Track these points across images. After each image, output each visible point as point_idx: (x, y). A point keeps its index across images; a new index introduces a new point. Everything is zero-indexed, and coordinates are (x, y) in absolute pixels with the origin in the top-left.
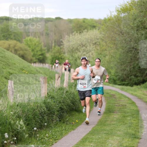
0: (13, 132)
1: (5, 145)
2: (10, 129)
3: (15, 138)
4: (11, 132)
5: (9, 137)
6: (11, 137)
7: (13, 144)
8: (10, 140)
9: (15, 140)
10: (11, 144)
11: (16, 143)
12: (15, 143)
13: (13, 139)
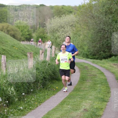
0: (5, 97)
2: (3, 94)
3: (7, 102)
4: (4, 96)
5: (2, 100)
6: (4, 100)
8: (3, 103)
9: (7, 103)
10: (4, 106)
12: (7, 105)
13: (6, 102)
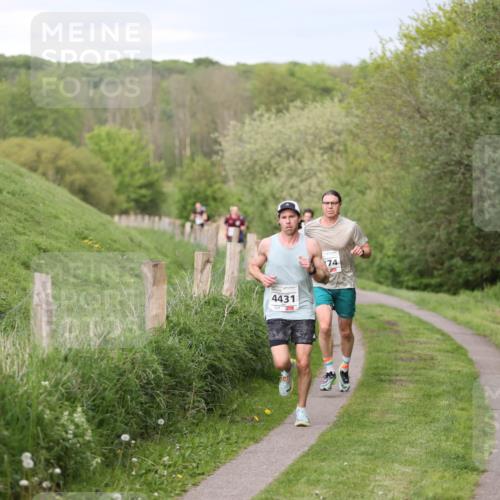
0: (49, 449)
1: (23, 493)
2: (38, 437)
3: (58, 471)
4: (42, 448)
5: (35, 464)
6: (42, 466)
7: (50, 489)
8: (41, 476)
9: (58, 475)
10: (44, 489)
11: (59, 487)
12: (58, 485)
13: (50, 471)
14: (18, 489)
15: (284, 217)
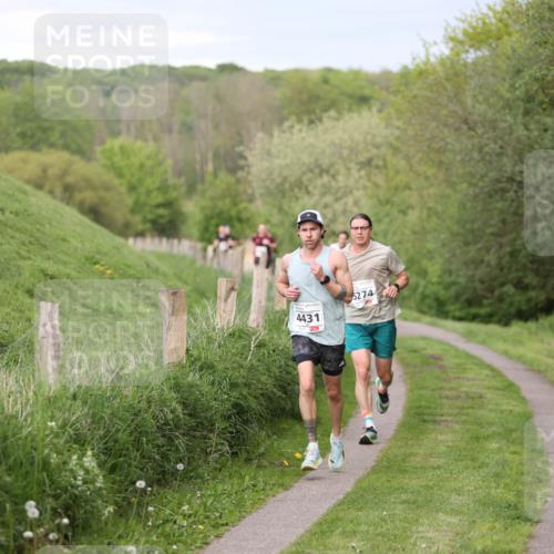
0: (56, 497)
1: (28, 546)
2: (44, 484)
3: (66, 521)
4: (49, 495)
5: (41, 514)
6: (48, 515)
7: (57, 541)
8: (47, 527)
9: (67, 526)
10: (51, 542)
11: (67, 539)
12: (66, 537)
13: (57, 521)
14: (22, 541)
15: (305, 230)
